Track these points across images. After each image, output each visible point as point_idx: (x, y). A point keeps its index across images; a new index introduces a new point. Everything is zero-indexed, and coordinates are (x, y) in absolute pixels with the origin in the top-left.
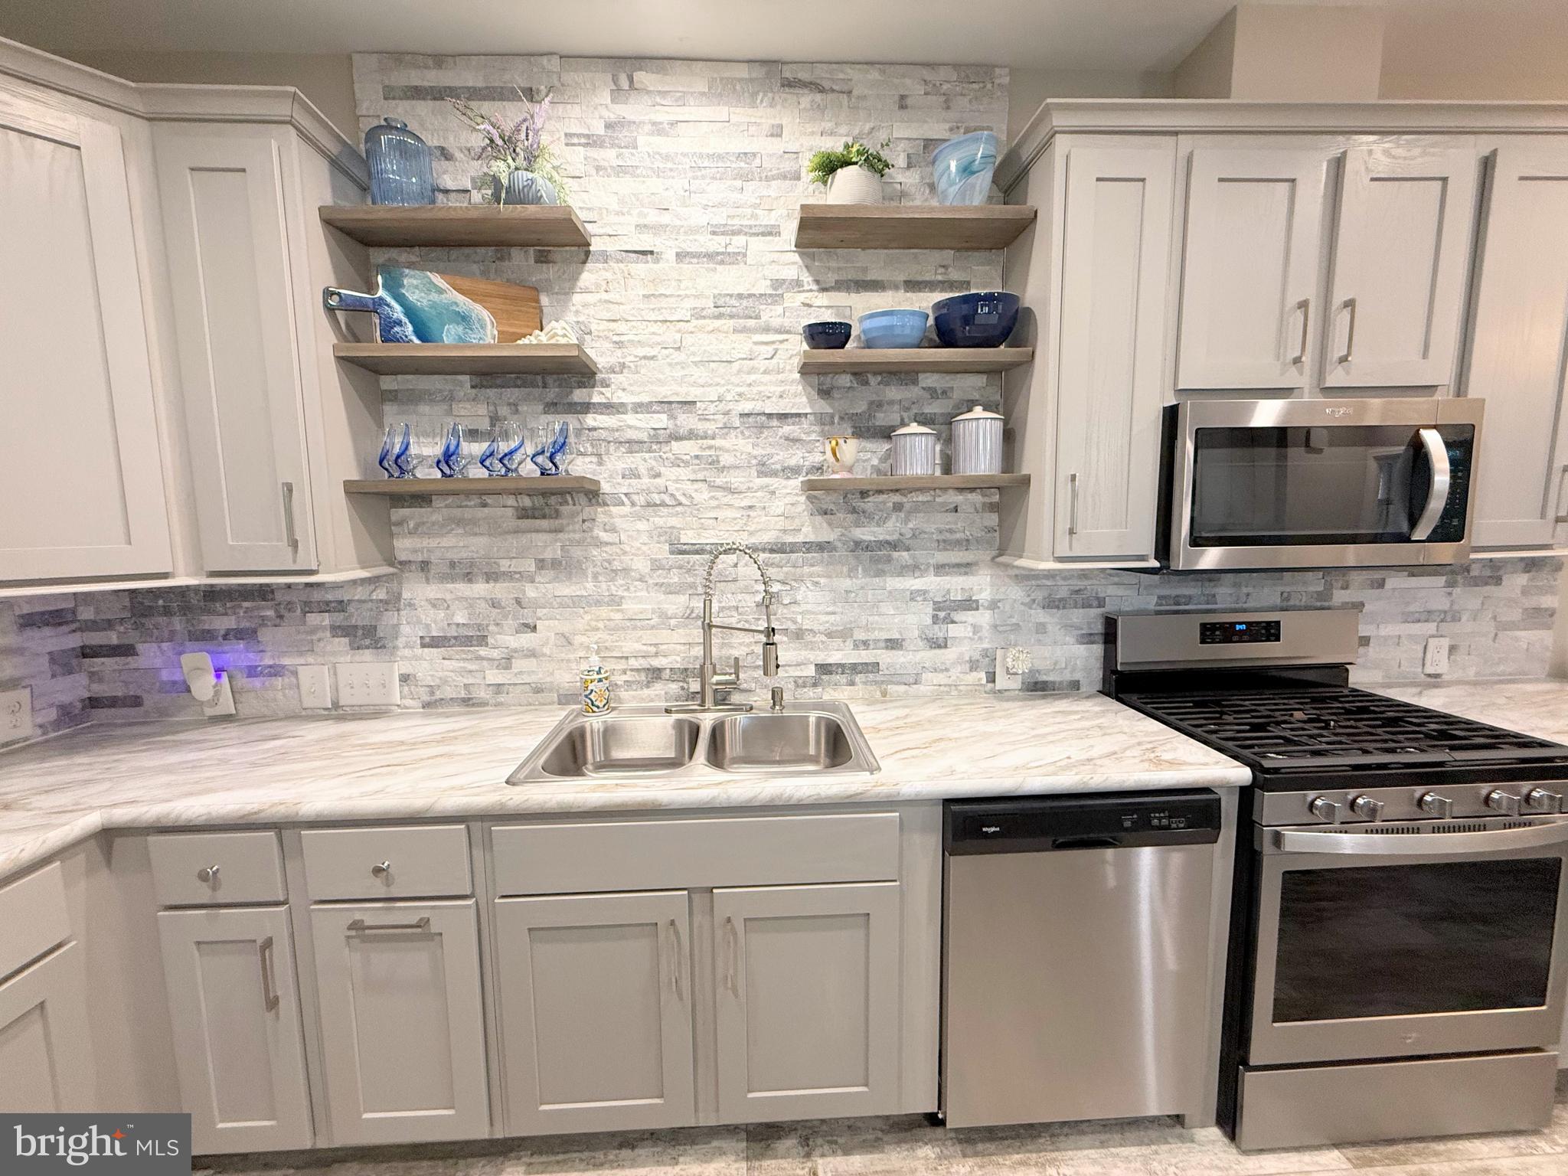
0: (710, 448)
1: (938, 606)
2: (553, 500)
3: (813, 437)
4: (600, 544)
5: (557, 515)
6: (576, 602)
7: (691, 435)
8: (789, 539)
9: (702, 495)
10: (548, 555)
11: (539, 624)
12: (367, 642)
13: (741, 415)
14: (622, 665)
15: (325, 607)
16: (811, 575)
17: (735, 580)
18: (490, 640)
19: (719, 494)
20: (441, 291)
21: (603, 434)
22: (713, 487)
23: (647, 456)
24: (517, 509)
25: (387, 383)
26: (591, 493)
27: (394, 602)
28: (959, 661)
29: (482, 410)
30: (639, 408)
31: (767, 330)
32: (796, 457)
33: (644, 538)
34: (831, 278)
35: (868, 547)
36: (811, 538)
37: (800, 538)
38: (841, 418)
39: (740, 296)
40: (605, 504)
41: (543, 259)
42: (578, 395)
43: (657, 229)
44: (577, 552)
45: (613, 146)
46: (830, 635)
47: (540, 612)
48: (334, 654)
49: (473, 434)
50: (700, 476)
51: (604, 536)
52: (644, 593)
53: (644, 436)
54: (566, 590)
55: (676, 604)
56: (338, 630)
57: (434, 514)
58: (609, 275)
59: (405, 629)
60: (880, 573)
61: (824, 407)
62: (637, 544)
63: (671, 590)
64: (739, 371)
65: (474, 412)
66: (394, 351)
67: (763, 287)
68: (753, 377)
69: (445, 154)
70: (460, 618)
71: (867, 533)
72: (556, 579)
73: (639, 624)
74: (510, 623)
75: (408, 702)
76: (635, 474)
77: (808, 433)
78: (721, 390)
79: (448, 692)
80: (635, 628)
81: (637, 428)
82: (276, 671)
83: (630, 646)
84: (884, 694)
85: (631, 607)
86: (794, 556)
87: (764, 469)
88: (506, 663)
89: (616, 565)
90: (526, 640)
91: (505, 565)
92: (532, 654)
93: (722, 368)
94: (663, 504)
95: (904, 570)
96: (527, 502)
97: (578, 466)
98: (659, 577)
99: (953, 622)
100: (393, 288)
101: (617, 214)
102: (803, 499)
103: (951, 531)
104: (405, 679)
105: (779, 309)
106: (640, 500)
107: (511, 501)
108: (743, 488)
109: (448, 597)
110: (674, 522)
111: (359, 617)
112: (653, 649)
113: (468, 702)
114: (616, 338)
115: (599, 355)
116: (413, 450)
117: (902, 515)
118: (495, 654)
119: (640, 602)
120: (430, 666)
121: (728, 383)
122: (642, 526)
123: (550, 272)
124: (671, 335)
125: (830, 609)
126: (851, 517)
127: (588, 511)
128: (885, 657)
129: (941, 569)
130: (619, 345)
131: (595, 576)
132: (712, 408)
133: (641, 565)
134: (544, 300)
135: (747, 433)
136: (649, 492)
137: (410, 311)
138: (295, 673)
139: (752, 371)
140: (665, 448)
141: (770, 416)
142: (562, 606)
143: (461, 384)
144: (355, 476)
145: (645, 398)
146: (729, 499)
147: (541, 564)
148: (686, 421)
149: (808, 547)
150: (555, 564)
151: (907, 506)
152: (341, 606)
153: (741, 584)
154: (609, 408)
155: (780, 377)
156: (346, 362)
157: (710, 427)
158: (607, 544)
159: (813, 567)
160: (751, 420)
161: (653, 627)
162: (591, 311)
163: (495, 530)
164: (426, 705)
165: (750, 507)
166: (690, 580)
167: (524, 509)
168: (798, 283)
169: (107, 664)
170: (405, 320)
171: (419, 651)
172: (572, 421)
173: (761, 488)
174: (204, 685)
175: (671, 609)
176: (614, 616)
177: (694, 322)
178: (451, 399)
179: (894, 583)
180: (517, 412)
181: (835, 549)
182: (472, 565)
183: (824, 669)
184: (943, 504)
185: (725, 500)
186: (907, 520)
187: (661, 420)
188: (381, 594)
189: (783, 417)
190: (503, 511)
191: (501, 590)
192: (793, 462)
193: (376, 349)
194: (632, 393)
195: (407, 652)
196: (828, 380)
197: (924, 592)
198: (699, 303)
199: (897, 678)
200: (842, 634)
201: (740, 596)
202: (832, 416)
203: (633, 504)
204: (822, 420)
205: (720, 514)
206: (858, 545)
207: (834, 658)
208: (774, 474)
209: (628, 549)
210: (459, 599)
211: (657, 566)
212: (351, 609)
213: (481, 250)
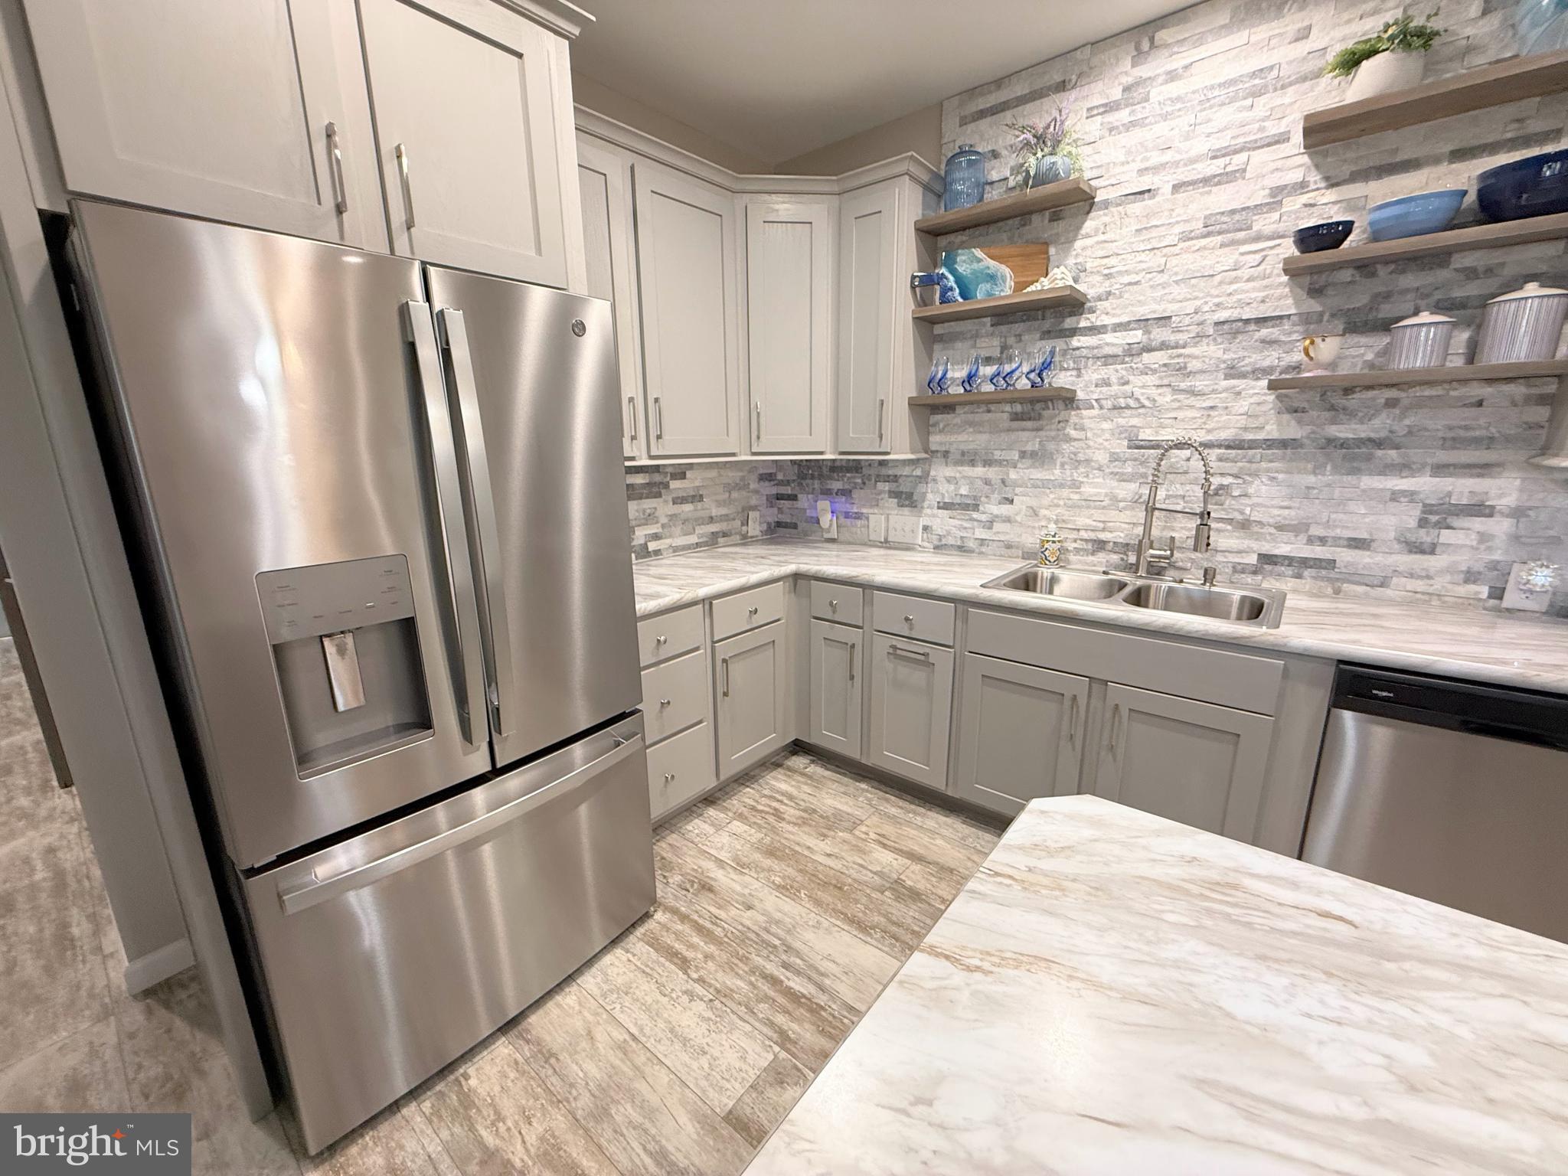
0: (1179, 356)
1: (1428, 509)
2: (1038, 406)
3: (1295, 337)
4: (1069, 439)
5: (1040, 417)
6: (1045, 484)
7: (1164, 346)
8: (1250, 436)
9: (1166, 398)
10: (1029, 448)
11: (1016, 499)
12: (907, 503)
13: (1217, 324)
14: (1074, 535)
15: (887, 479)
16: (1268, 470)
17: (1186, 473)
18: (981, 508)
19: (1181, 397)
20: (979, 260)
21: (1085, 352)
22: (1177, 391)
23: (1119, 367)
24: (1011, 413)
25: (938, 329)
26: (1068, 399)
27: (924, 478)
28: (1449, 570)
29: (996, 342)
30: (1119, 327)
31: (1258, 238)
32: (1271, 358)
33: (1107, 436)
34: (1346, 170)
35: (1344, 444)
36: (1275, 435)
37: (1261, 436)
38: (1333, 316)
39: (1233, 212)
40: (1078, 408)
41: (1055, 218)
42: (1069, 323)
43: (1156, 169)
44: (1051, 446)
45: (1127, 106)
46: (1280, 528)
47: (1018, 490)
48: (888, 508)
49: (988, 361)
50: (1166, 382)
51: (1073, 433)
52: (1100, 480)
53: (1119, 351)
54: (1038, 474)
55: (1127, 490)
56: (895, 494)
57: (957, 418)
58: (1107, 219)
59: (930, 496)
60: (1355, 471)
61: (1314, 306)
62: (1100, 440)
63: (1123, 478)
64: (1221, 283)
65: (990, 345)
66: (947, 309)
67: (1262, 197)
68: (1234, 287)
69: (995, 155)
70: (964, 491)
71: (1342, 431)
72: (1032, 466)
73: (1092, 503)
74: (996, 496)
75: (926, 544)
76: (1107, 383)
77: (1290, 333)
78: (1198, 303)
79: (950, 541)
80: (1088, 507)
81: (1113, 345)
82: (858, 516)
83: (1082, 521)
84: (1337, 592)
85: (1088, 490)
86: (1251, 452)
87: (1233, 372)
88: (989, 525)
89: (1081, 457)
90: (1005, 510)
91: (997, 455)
92: (1008, 520)
93: (1202, 283)
94: (1128, 407)
95: (1387, 469)
96: (1018, 408)
97: (1061, 379)
98: (1116, 467)
99: (1449, 527)
100: (950, 264)
101: (1123, 164)
102: (1271, 398)
103: (1466, 428)
104: (926, 528)
105: (1276, 216)
106: (1108, 404)
107: (1008, 408)
108: (1206, 390)
109: (958, 475)
110: (1135, 421)
111: (904, 487)
112: (1101, 525)
113: (962, 549)
114: (1106, 272)
115: (1088, 288)
116: (949, 375)
117: (1397, 411)
118: (983, 518)
119: (1097, 486)
120: (944, 523)
121: (1209, 295)
122: (1106, 425)
123: (1059, 227)
124: (1157, 260)
125: (1285, 504)
126: (1327, 414)
127: (1063, 414)
128: (1345, 556)
129: (1440, 470)
130: (1108, 276)
131: (1063, 465)
132: (1187, 320)
133: (1101, 457)
134: (1052, 251)
135: (1219, 340)
136: (1116, 397)
137: (959, 280)
138: (868, 518)
139: (1236, 280)
140: (1136, 359)
141: (1247, 321)
142: (1035, 486)
143: (984, 325)
144: (914, 395)
145: (1125, 319)
146: (1192, 401)
147: (1023, 455)
148: (1159, 334)
149: (1269, 444)
150: (1033, 455)
151: (1405, 402)
152: (895, 479)
153: (1191, 476)
154: (1094, 330)
155: (1265, 282)
156: (918, 321)
157: (1182, 337)
158: (1075, 440)
159: (1274, 464)
160: (1226, 327)
161: (1104, 508)
162: (1088, 252)
163: (995, 429)
164: (936, 548)
165: (1212, 408)
166: (1142, 470)
167: (1016, 414)
168: (1302, 186)
169: (786, 504)
170: (955, 286)
171: (936, 511)
172: (1059, 344)
173: (1226, 390)
174: (826, 519)
175: (1121, 494)
176: (1073, 496)
177: (1182, 245)
178: (976, 336)
179: (1369, 482)
180: (1020, 341)
181: (1302, 446)
182: (976, 454)
183: (1267, 559)
184: (1459, 398)
185: (1187, 402)
186: (1403, 416)
187: (1137, 336)
188: (918, 472)
189: (1261, 321)
190: (1002, 415)
191: (992, 473)
192: (1266, 363)
193: (937, 309)
194: (1114, 315)
195: (928, 511)
196: (1322, 279)
197: (1413, 493)
198: (1188, 227)
199: (1355, 577)
200: (1297, 529)
201: (1188, 487)
202: (1321, 314)
203: (1101, 408)
204: (1306, 319)
205: (1180, 415)
206: (1330, 442)
207: (1283, 550)
208: (1243, 376)
209: (1091, 443)
210: (964, 477)
211: (1114, 458)
212: (900, 480)
213: (1010, 222)
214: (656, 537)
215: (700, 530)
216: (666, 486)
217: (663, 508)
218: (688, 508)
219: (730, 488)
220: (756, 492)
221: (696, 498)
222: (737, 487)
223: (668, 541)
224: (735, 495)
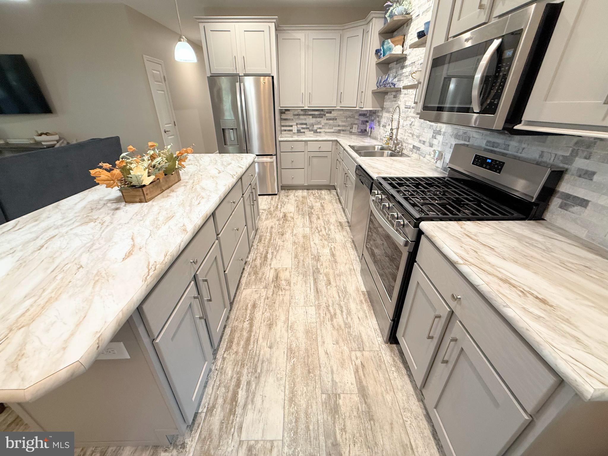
2: (397, 93)
5: (396, 97)
10: (394, 107)
12: (379, 124)
20: (390, 43)
21: (404, 74)
26: (400, 91)
30: (409, 65)
33: (403, 104)
40: (401, 94)
41: (407, 27)
42: (404, 64)
51: (399, 103)
56: (378, 121)
57: (388, 97)
58: (413, 26)
59: (382, 122)
70: (385, 121)
81: (408, 72)
82: (373, 129)
91: (390, 109)
97: (400, 84)
98: (402, 114)
99: (435, 138)
100: (383, 45)
104: (380, 133)
109: (385, 116)
110: (406, 99)
115: (407, 52)
120: (382, 131)
122: (403, 100)
123: (407, 29)
127: (399, 96)
137: (384, 51)
144: (374, 89)
162: (409, 38)
163: (391, 101)
170: (382, 53)
171: (382, 127)
172: (402, 71)
180: (398, 70)
183: (414, 147)
191: (389, 115)
194: (409, 61)
200: (418, 137)
207: (415, 144)
214: (320, 128)
215: (334, 128)
216: (325, 115)
217: (323, 121)
218: (331, 122)
219: (347, 117)
220: (357, 119)
221: (334, 119)
222: (350, 117)
223: (324, 130)
224: (349, 119)
